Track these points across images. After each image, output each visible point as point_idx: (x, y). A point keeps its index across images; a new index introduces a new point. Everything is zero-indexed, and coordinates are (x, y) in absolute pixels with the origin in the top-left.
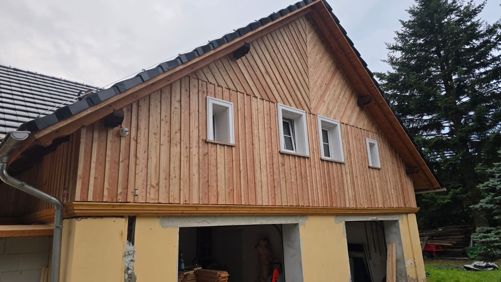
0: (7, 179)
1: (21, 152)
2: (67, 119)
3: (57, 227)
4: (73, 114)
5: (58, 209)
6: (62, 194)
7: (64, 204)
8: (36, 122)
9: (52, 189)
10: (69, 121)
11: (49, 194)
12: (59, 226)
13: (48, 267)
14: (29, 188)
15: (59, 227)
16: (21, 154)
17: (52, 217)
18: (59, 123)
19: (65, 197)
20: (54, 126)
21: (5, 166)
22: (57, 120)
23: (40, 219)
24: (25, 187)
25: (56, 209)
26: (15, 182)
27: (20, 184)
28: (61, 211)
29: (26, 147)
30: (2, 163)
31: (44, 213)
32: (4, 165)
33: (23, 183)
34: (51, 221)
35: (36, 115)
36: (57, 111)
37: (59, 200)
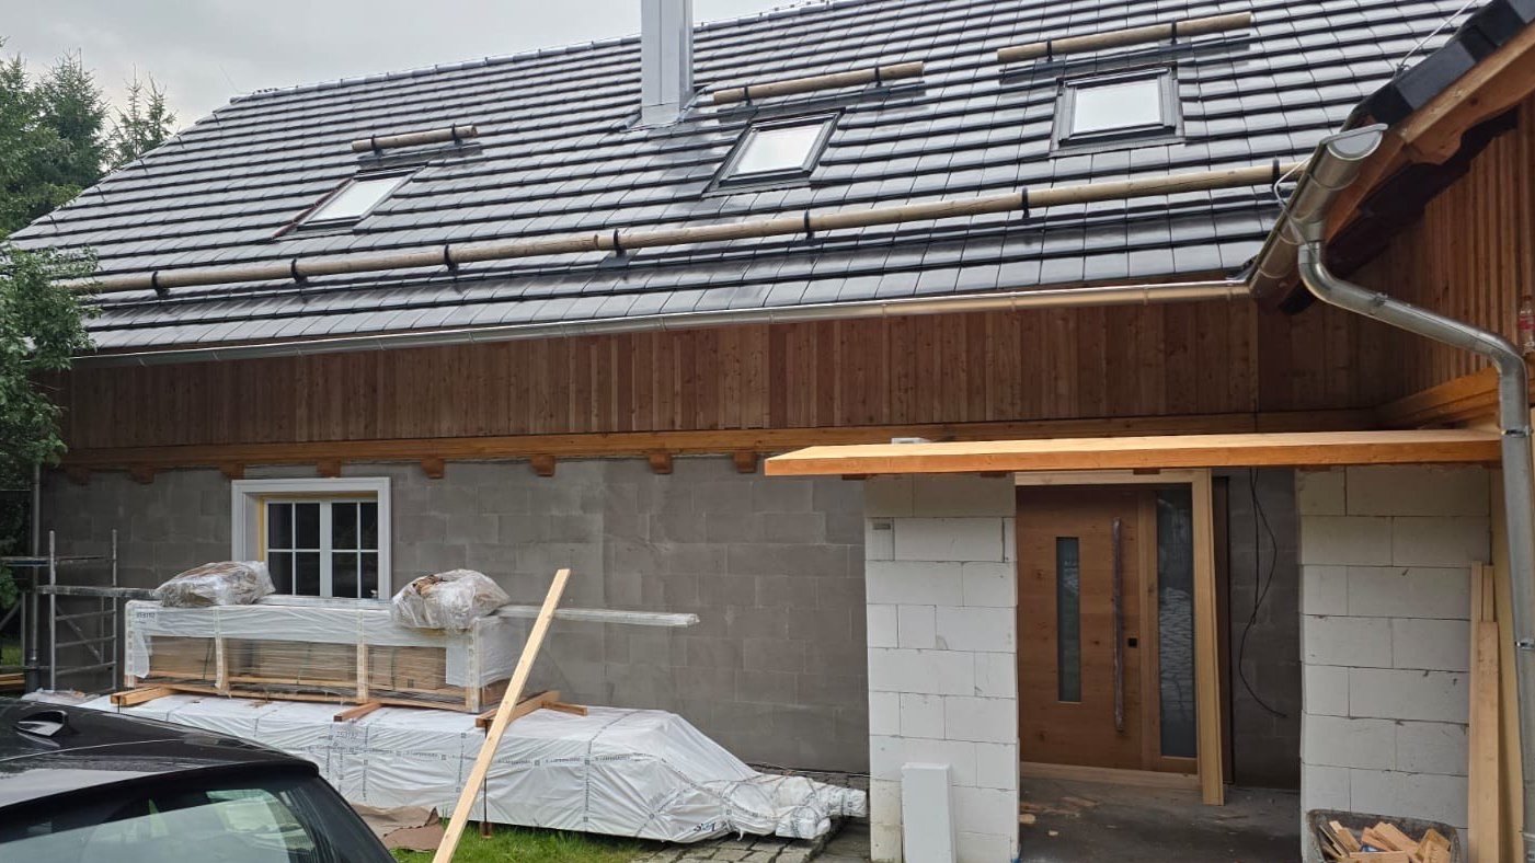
0: (1328, 289)
1: (1358, 201)
2: (1505, 45)
3: (1513, 432)
4: (1527, 21)
5: (1506, 372)
6: (1514, 321)
7: (1528, 354)
8: (1399, 86)
9: (1472, 308)
10: (1516, 51)
11: (1466, 322)
12: (1518, 428)
13: (1491, 564)
14: (1400, 311)
15: (1521, 432)
16: (1359, 207)
17: (1486, 400)
18: (1477, 71)
19: (1527, 328)
20: (1460, 83)
21: (1318, 252)
22: (1471, 61)
23: (1441, 412)
24: (1386, 307)
25: (1499, 370)
26: (1352, 297)
27: (1370, 302)
28: (1522, 378)
29: (1375, 178)
30: (1308, 242)
31: (1453, 390)
32: (1314, 249)
33: (1380, 295)
34: (1486, 413)
35: (1393, 65)
36: (1467, 27)
37: (1508, 341)
